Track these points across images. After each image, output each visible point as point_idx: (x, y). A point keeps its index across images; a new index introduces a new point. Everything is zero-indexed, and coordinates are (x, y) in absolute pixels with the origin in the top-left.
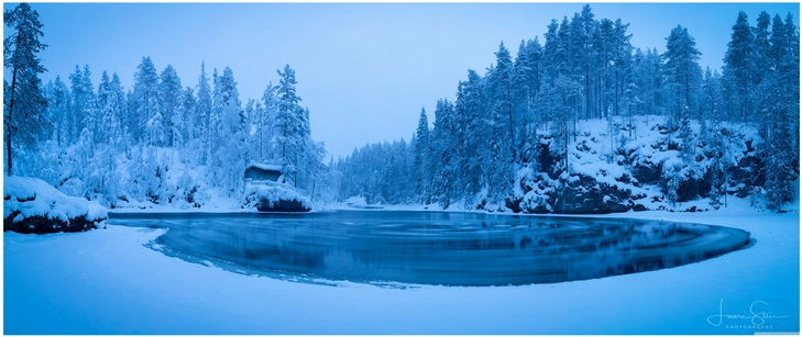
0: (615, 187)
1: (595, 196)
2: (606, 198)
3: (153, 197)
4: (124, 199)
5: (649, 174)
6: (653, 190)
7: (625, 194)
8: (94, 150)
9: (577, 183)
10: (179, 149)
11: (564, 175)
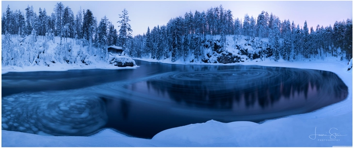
0: (237, 56)
1: (233, 58)
2: (235, 59)
3: (66, 61)
4: (54, 62)
5: (245, 52)
6: (245, 57)
7: (239, 58)
8: (37, 39)
9: (228, 55)
10: (76, 39)
11: (224, 53)
